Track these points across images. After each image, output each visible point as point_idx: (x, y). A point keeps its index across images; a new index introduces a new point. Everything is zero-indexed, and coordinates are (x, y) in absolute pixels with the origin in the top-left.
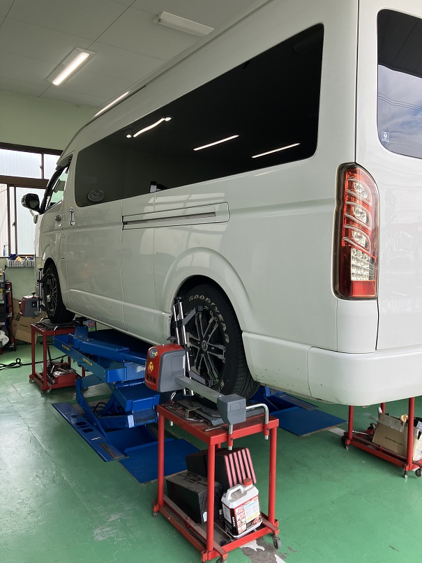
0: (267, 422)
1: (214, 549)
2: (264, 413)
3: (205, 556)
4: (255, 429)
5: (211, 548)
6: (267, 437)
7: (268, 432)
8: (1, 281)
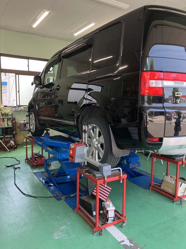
3: (95, 229)
5: (97, 226)
7: (122, 180)
8: (10, 117)
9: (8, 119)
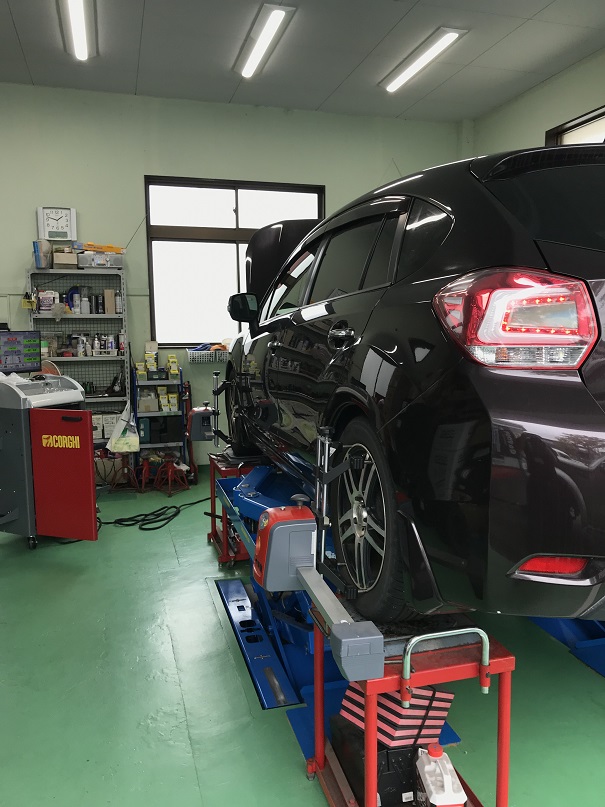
0: (487, 660)
6: (486, 690)
7: (488, 680)
8: (176, 382)
9: (170, 389)
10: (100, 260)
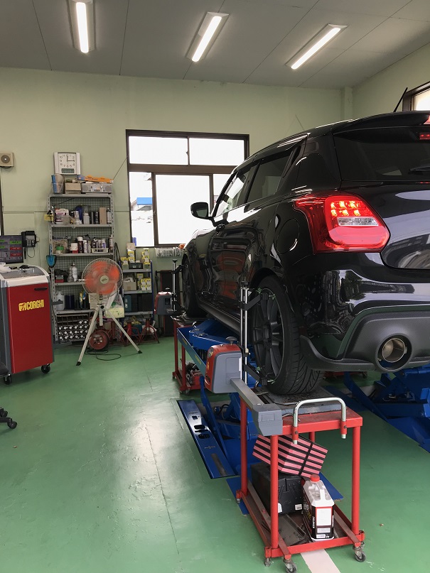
0: (344, 419)
1: (279, 547)
2: (341, 410)
3: (268, 553)
4: (331, 425)
5: (275, 546)
6: (344, 436)
7: (345, 430)
8: (147, 270)
10: (96, 187)
